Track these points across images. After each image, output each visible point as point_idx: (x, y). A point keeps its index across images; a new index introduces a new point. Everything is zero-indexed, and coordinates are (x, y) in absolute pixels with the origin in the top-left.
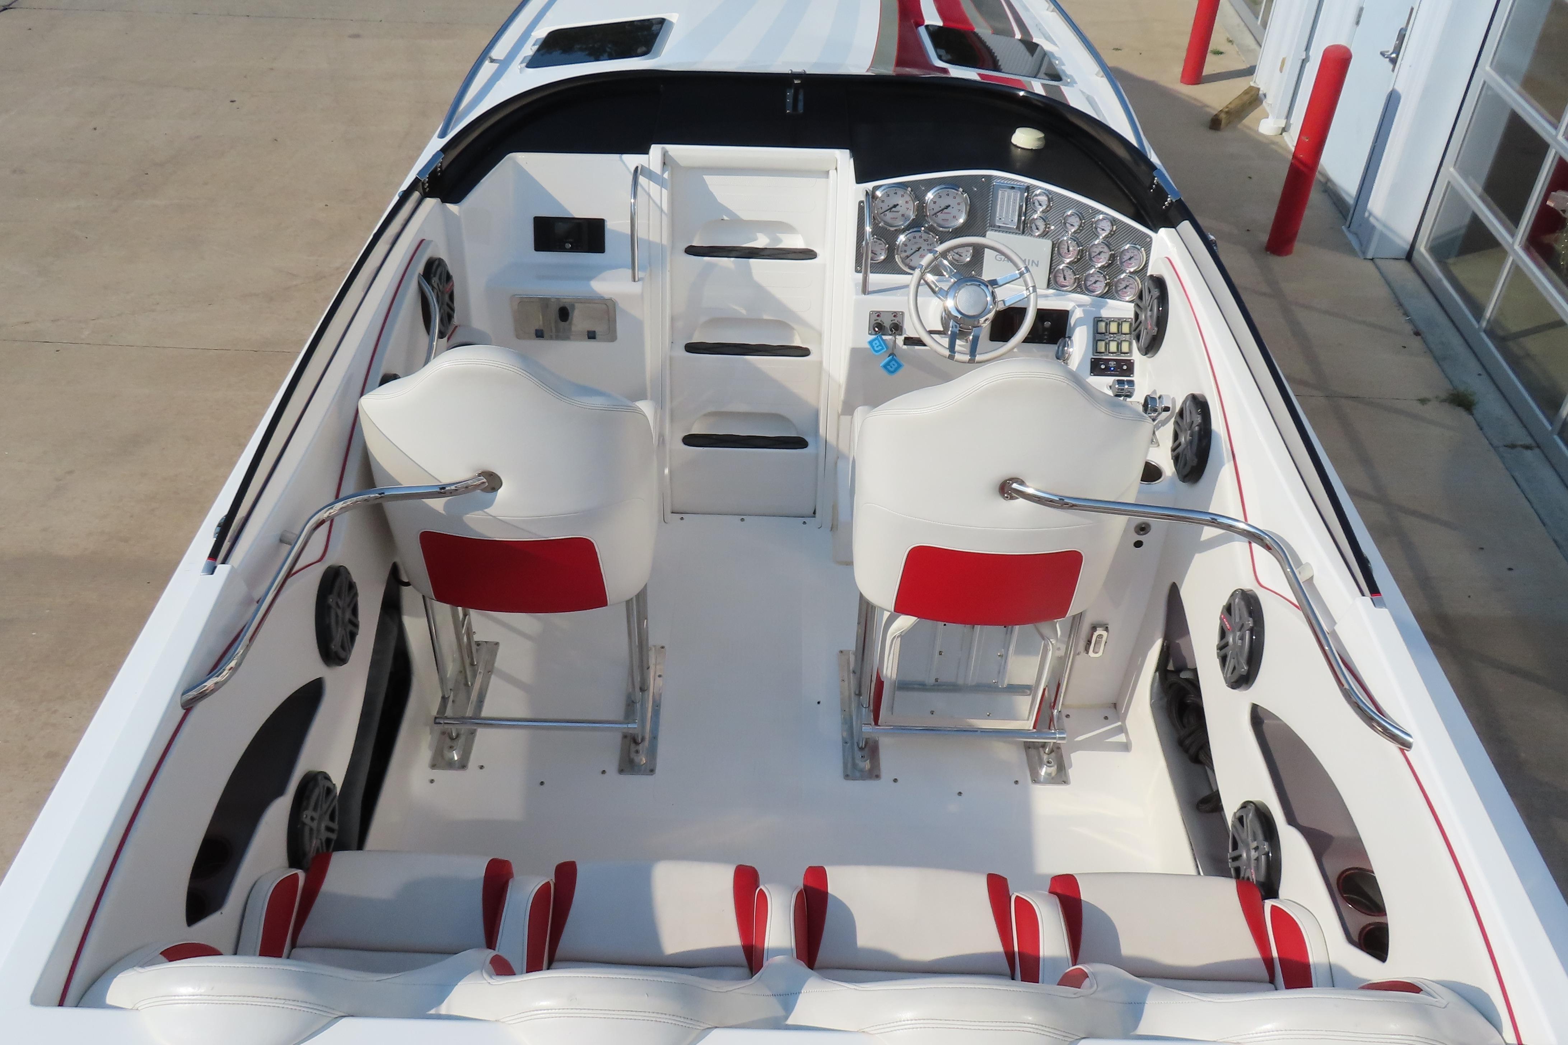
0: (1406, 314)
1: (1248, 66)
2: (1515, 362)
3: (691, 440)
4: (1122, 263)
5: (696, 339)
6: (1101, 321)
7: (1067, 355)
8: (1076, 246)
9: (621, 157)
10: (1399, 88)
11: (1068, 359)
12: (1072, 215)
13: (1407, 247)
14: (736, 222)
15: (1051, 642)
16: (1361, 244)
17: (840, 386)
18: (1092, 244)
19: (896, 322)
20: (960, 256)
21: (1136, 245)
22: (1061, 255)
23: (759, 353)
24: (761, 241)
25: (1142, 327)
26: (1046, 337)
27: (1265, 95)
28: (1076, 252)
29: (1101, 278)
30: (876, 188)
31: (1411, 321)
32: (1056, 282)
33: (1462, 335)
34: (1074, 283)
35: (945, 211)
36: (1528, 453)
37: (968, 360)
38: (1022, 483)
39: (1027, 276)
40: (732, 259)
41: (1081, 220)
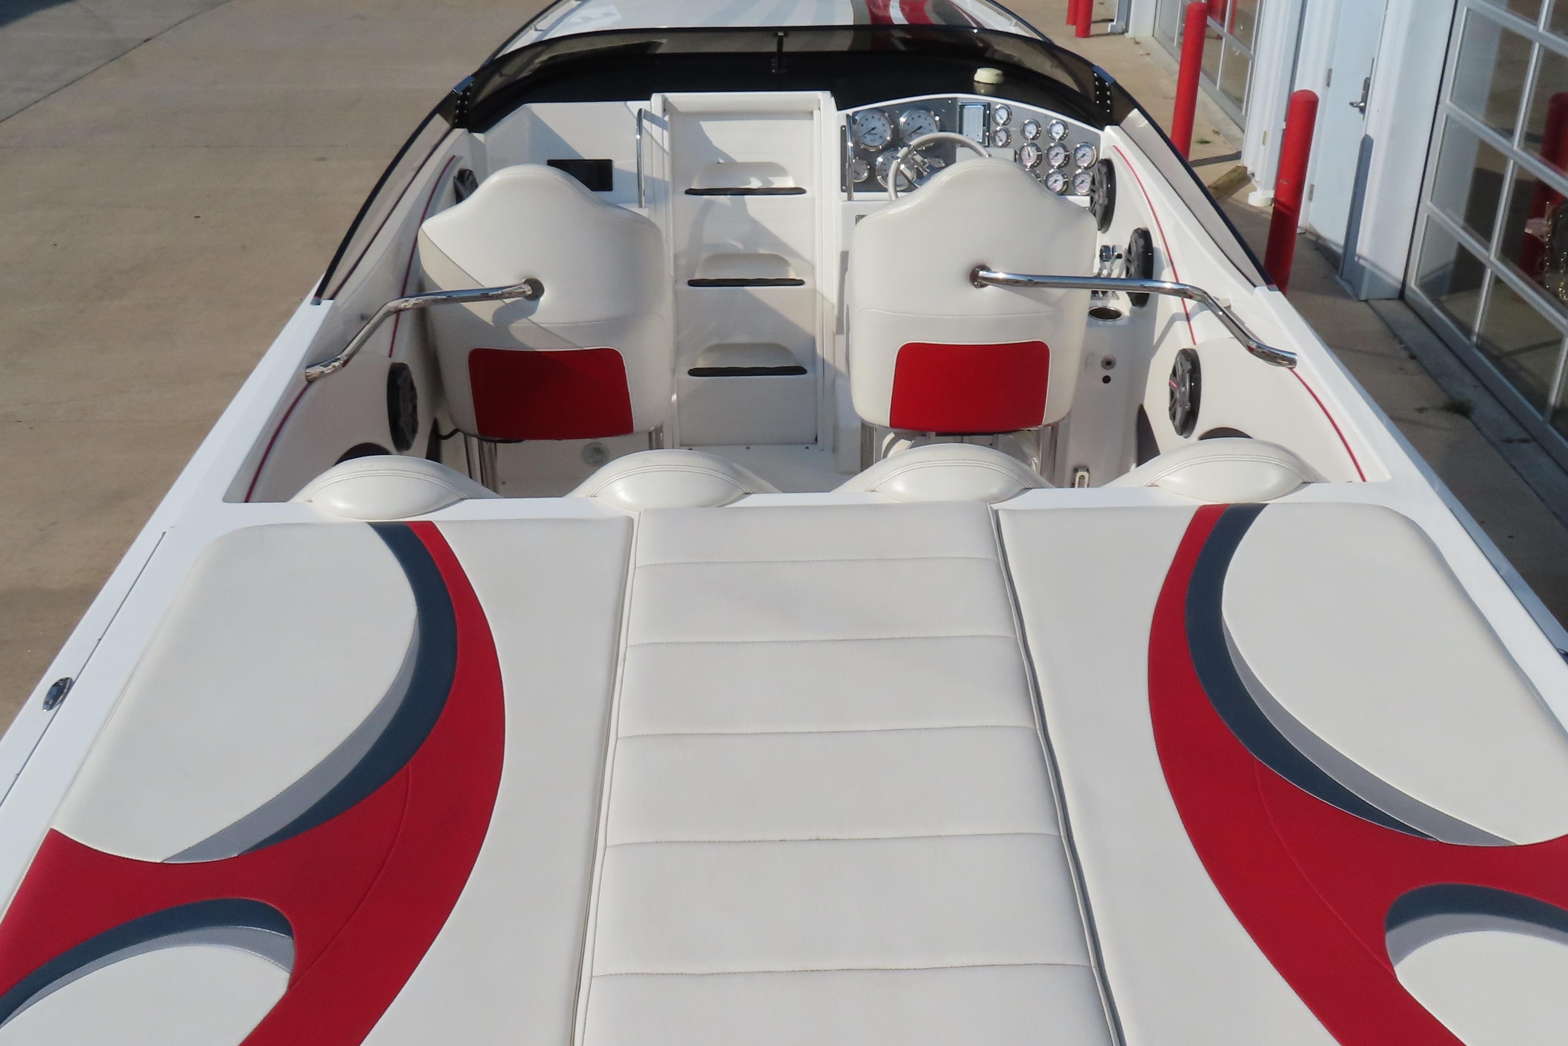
0: (1401, 342)
1: (1236, 152)
2: (1510, 375)
3: (694, 372)
4: (1075, 160)
5: (697, 276)
8: (1036, 151)
9: (626, 104)
10: (1371, 133)
12: (1029, 123)
13: (1399, 286)
14: (731, 165)
15: (1033, 460)
16: (1354, 288)
17: (833, 306)
18: (1049, 147)
21: (1086, 143)
22: (1022, 160)
23: (757, 285)
24: (755, 184)
25: (1096, 207)
27: (1253, 174)
28: (1036, 156)
29: (1060, 178)
30: (855, 113)
31: (1407, 348)
33: (1456, 355)
35: (918, 131)
36: (1525, 447)
38: (988, 269)
40: (729, 196)
41: (1037, 127)
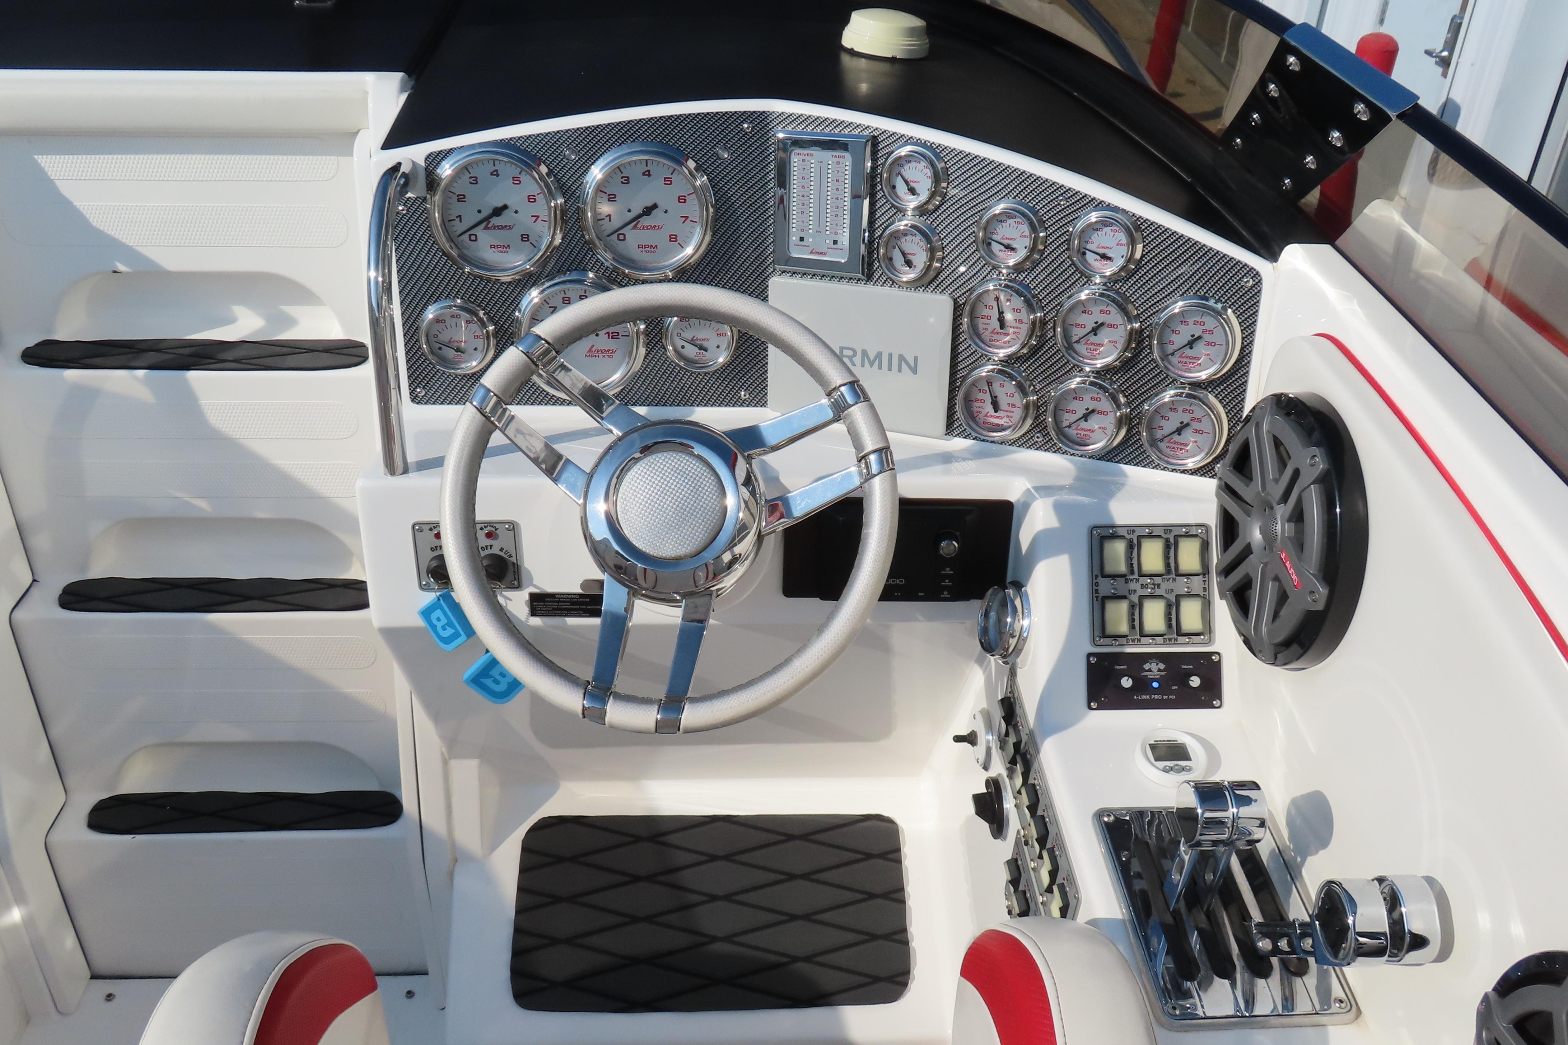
4: (1165, 356)
5: (99, 570)
6: (1114, 537)
7: (1013, 642)
8: (1025, 310)
11: (1018, 651)
12: (1006, 215)
18: (1072, 301)
19: (496, 550)
20: (701, 348)
21: (1207, 299)
22: (979, 335)
23: (248, 604)
25: (1253, 566)
26: (947, 583)
28: (1025, 329)
29: (1105, 404)
30: (434, 159)
32: (971, 416)
34: (1024, 419)
35: (645, 221)
37: (652, 725)
39: (858, 413)
40: (141, 373)
41: (1033, 228)
